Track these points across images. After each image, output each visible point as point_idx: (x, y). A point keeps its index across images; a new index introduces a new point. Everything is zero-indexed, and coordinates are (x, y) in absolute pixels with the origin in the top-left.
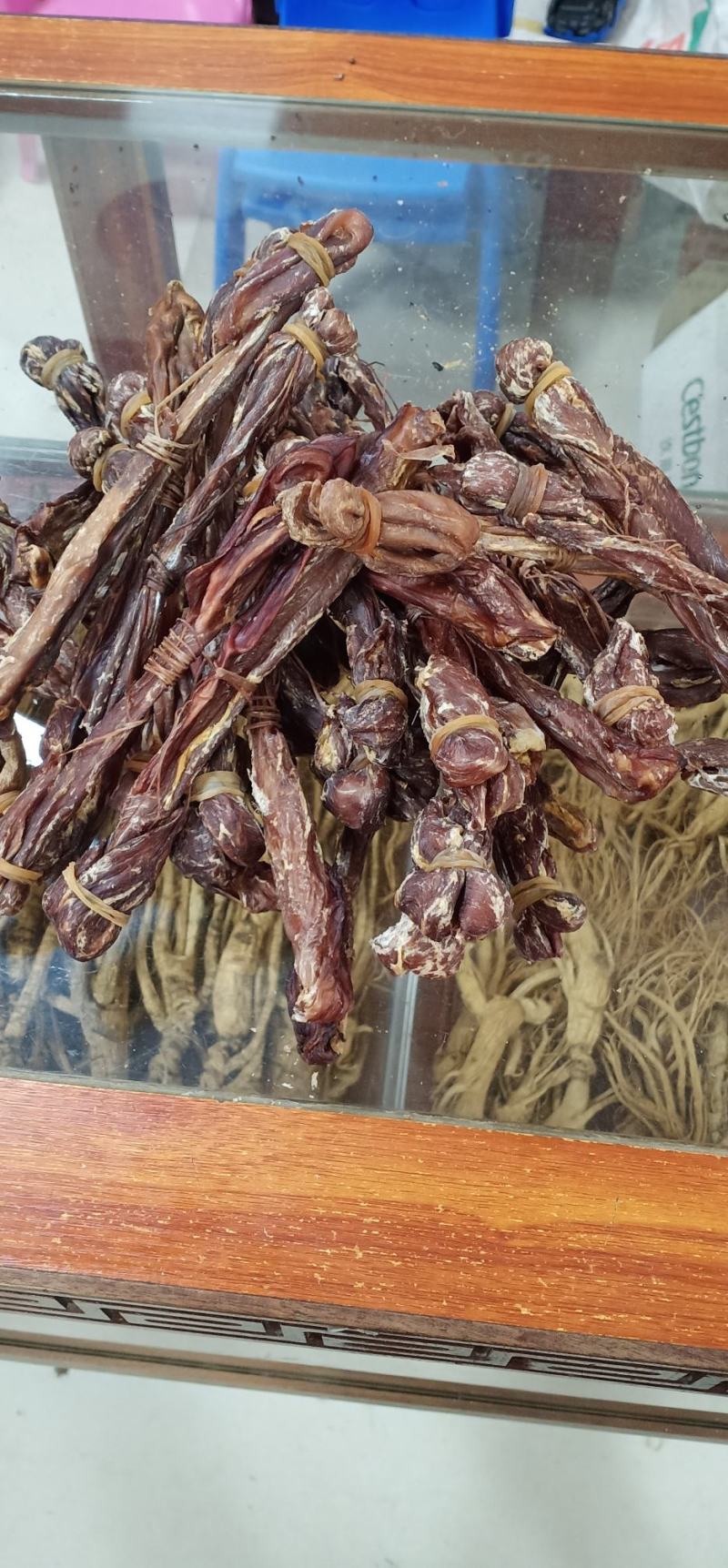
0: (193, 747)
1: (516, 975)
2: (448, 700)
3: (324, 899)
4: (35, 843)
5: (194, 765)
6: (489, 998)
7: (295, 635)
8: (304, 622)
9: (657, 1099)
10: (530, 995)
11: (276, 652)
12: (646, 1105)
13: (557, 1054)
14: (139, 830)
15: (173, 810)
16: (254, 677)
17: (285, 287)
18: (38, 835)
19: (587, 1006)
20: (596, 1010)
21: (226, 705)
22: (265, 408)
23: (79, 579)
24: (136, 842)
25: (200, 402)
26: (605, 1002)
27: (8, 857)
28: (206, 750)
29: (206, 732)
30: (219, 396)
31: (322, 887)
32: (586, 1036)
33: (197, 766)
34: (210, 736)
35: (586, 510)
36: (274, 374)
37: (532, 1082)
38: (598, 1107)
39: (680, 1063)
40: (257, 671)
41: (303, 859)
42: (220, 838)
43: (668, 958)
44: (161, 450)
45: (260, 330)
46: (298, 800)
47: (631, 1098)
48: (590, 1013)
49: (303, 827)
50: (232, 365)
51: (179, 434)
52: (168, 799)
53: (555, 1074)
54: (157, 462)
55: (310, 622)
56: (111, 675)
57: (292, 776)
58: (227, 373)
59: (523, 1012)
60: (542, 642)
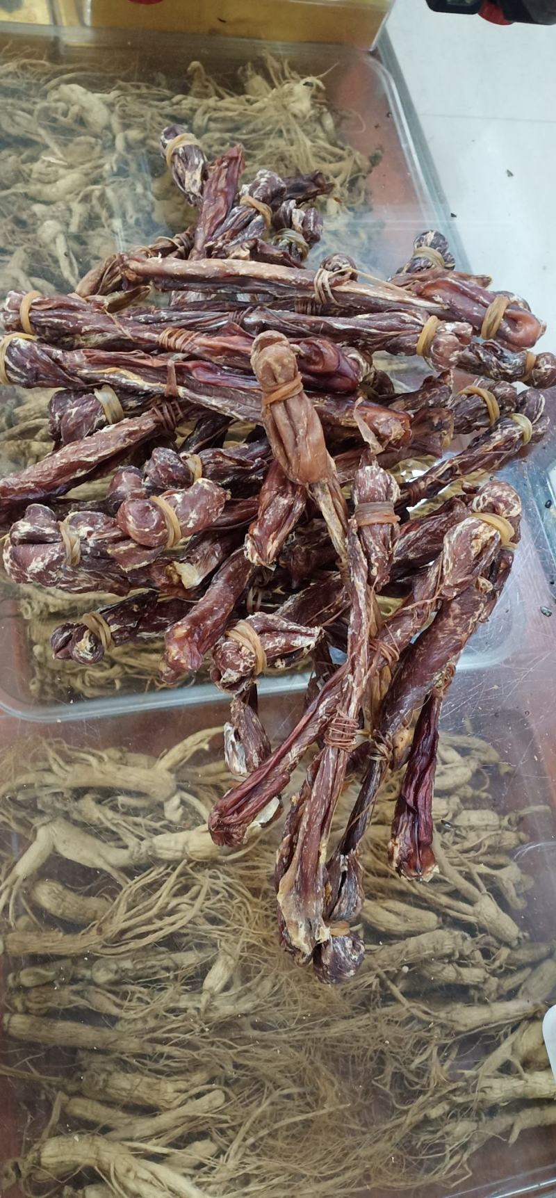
0: (123, 372)
1: (201, 793)
2: (184, 499)
3: (41, 482)
4: (46, 316)
5: (112, 377)
6: (170, 770)
7: (220, 406)
8: (232, 409)
9: (129, 914)
10: (183, 802)
11: (204, 398)
12: (123, 908)
13: (144, 834)
14: (54, 357)
15: (81, 378)
16: (181, 391)
17: (461, 304)
18: (50, 317)
19: (186, 843)
20: (183, 851)
21: (157, 381)
22: (371, 328)
23: (218, 272)
24: (45, 357)
25: (363, 291)
26: (193, 858)
27: (33, 307)
28: (124, 381)
29: (136, 377)
30: (373, 301)
31: (49, 479)
32: (161, 848)
33: (111, 379)
34: (135, 380)
35: (377, 560)
36: (395, 322)
37: (118, 818)
38: (115, 875)
39: (159, 924)
40: (186, 391)
41: (64, 461)
42: (69, 411)
43: (245, 900)
44: (320, 282)
45: (428, 304)
46: (107, 447)
47: (126, 895)
48: (180, 847)
49: (88, 456)
50: (396, 298)
51: (337, 288)
52: (85, 371)
53: (129, 835)
54: (311, 284)
55: (233, 413)
56: (166, 317)
57: (125, 441)
58: (389, 298)
59: (168, 799)
60: (256, 555)
